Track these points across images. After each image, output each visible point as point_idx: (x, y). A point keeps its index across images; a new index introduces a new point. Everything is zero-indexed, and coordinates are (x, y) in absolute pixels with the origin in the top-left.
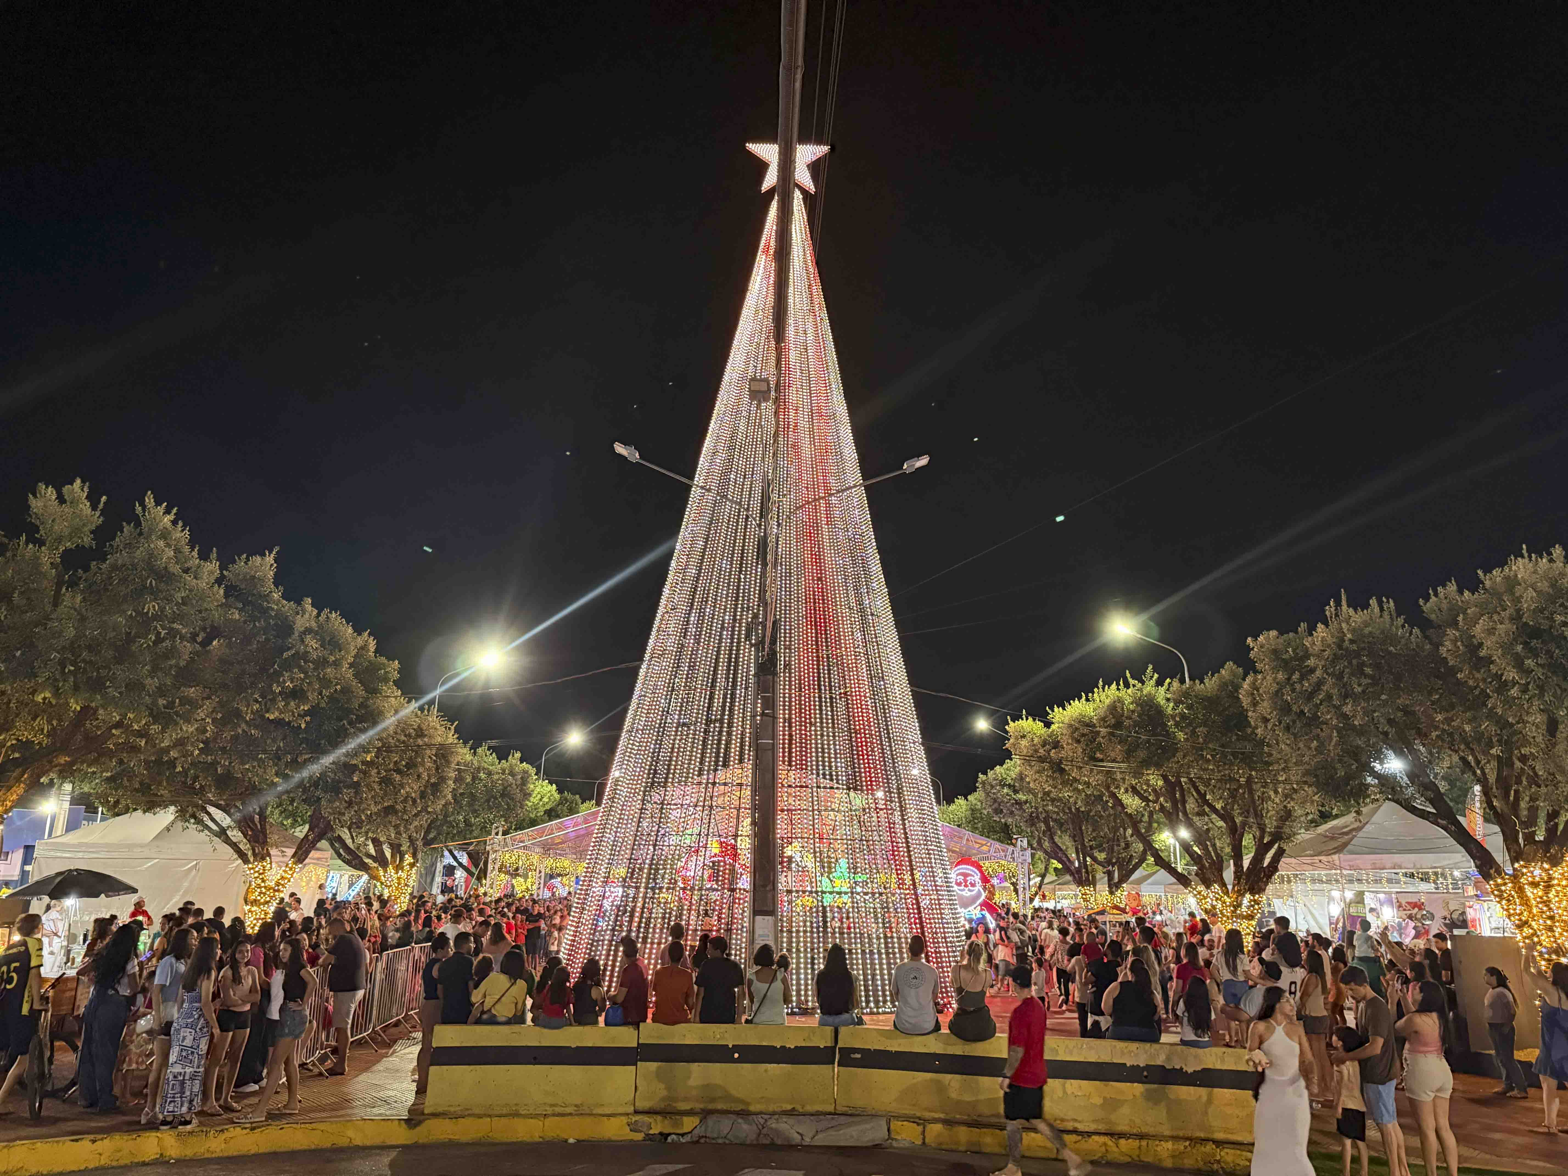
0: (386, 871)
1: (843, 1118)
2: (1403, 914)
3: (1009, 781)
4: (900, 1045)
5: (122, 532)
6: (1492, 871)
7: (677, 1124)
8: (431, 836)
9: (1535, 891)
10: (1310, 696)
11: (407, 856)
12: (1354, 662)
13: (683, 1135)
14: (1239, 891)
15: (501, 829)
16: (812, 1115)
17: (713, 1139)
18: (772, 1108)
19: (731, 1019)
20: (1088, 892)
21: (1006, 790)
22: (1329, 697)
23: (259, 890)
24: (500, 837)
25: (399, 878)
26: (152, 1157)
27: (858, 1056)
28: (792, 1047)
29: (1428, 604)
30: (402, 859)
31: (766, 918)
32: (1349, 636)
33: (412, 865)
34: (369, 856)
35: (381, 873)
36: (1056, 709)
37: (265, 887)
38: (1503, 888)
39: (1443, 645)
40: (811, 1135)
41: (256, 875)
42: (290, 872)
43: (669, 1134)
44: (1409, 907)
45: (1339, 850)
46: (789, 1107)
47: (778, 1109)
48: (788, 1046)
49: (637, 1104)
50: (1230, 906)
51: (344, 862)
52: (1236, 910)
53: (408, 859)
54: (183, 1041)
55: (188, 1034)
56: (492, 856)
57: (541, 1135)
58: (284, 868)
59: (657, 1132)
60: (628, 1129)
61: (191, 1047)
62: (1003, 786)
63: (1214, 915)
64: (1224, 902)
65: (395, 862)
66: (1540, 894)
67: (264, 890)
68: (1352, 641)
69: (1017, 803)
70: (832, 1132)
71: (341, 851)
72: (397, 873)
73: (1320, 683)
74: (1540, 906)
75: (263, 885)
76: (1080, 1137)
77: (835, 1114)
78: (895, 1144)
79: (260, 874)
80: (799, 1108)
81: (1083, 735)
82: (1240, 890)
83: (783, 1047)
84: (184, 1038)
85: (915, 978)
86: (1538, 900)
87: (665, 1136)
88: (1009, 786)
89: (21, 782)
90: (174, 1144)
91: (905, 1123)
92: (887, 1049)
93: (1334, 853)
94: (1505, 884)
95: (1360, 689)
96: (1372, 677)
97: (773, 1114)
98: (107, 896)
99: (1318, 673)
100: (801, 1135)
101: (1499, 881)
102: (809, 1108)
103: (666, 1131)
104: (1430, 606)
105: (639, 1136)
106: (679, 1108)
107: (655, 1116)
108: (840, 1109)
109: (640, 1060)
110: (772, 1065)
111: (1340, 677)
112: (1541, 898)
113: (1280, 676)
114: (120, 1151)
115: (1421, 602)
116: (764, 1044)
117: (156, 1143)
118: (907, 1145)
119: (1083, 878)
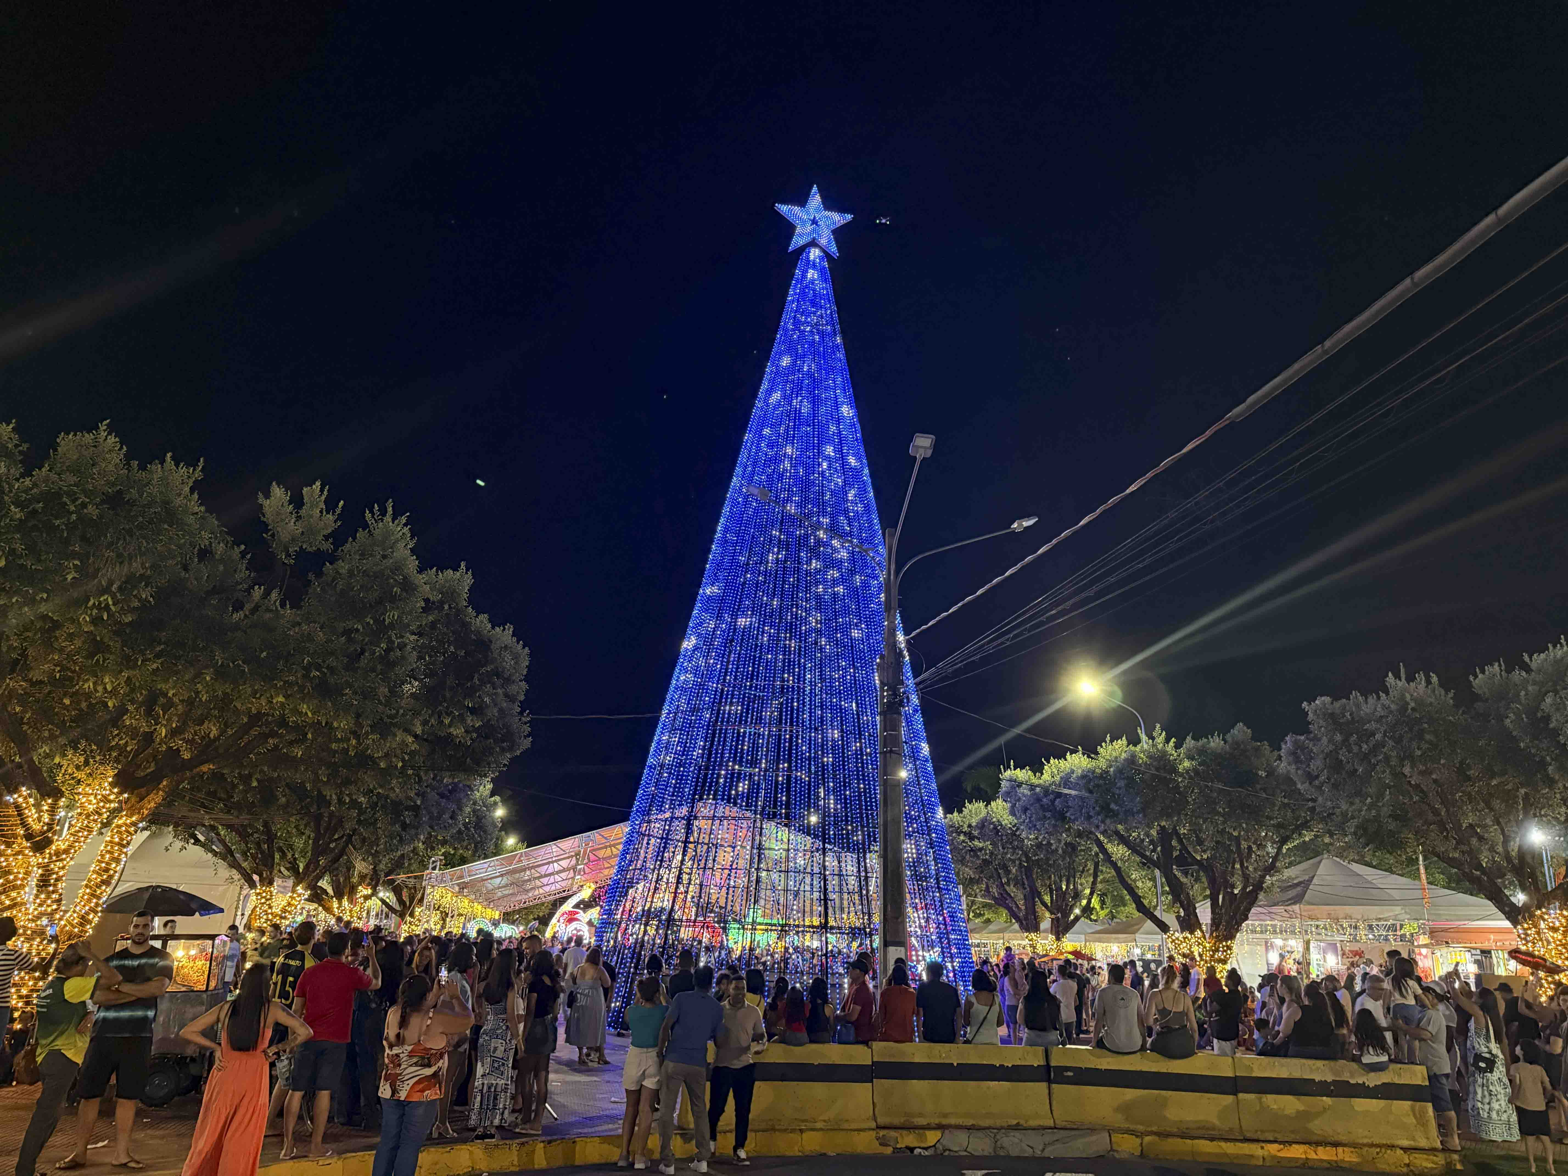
0: (340, 903)
1: (1062, 1131)
2: (1346, 961)
3: (966, 829)
4: (1108, 1063)
5: (354, 538)
6: (1520, 917)
7: (923, 1138)
9: (1555, 935)
10: (1365, 757)
12: (1416, 728)
13: (926, 1149)
14: (1217, 937)
16: (1034, 1129)
17: (956, 1152)
18: (999, 1123)
19: (950, 1038)
20: (1035, 938)
21: (962, 837)
22: (1387, 758)
23: (265, 917)
24: (437, 871)
26: (465, 1170)
27: (1070, 1074)
28: (1010, 1066)
29: (1477, 681)
31: (899, 948)
32: (1413, 704)
35: (335, 905)
36: (1052, 761)
37: (272, 914)
38: (1529, 932)
39: (1507, 717)
40: (1041, 1148)
41: (263, 900)
42: (298, 899)
43: (915, 1148)
44: (1351, 955)
45: (1298, 899)
46: (1015, 1122)
47: (1005, 1125)
48: (1006, 1065)
49: (879, 1120)
50: (1209, 951)
52: (1214, 954)
54: (494, 1052)
55: (499, 1045)
57: (801, 1149)
58: (290, 894)
59: (903, 1146)
60: (877, 1143)
61: (502, 1059)
62: (959, 834)
63: (1193, 959)
64: (1205, 947)
66: (1560, 937)
67: (270, 917)
68: (1413, 709)
69: (972, 850)
70: (1058, 1145)
73: (1381, 744)
74: (1560, 948)
75: (270, 911)
76: (1282, 1146)
77: (1055, 1128)
78: (1117, 1156)
79: (267, 900)
80: (1022, 1122)
81: (1098, 786)
82: (1219, 936)
83: (1002, 1066)
84: (496, 1049)
85: (1123, 999)
86: (1558, 943)
87: (912, 1150)
88: (965, 834)
89: (160, 789)
90: (481, 1156)
91: (1125, 1135)
92: (1097, 1067)
93: (1294, 903)
94: (1530, 929)
95: (1419, 753)
96: (1430, 742)
97: (1002, 1128)
98: (201, 915)
99: (1378, 736)
100: (1032, 1148)
101: (1526, 926)
102: (1033, 1123)
103: (912, 1145)
104: (1479, 681)
105: (889, 1150)
106: (916, 1123)
107: (900, 1131)
108: (1060, 1124)
109: (877, 1078)
110: (994, 1083)
111: (1398, 741)
112: (1560, 941)
113: (1338, 737)
114: (436, 1164)
115: (1471, 678)
116: (985, 1062)
117: (468, 1156)
118: (1126, 1156)
119: (1030, 924)
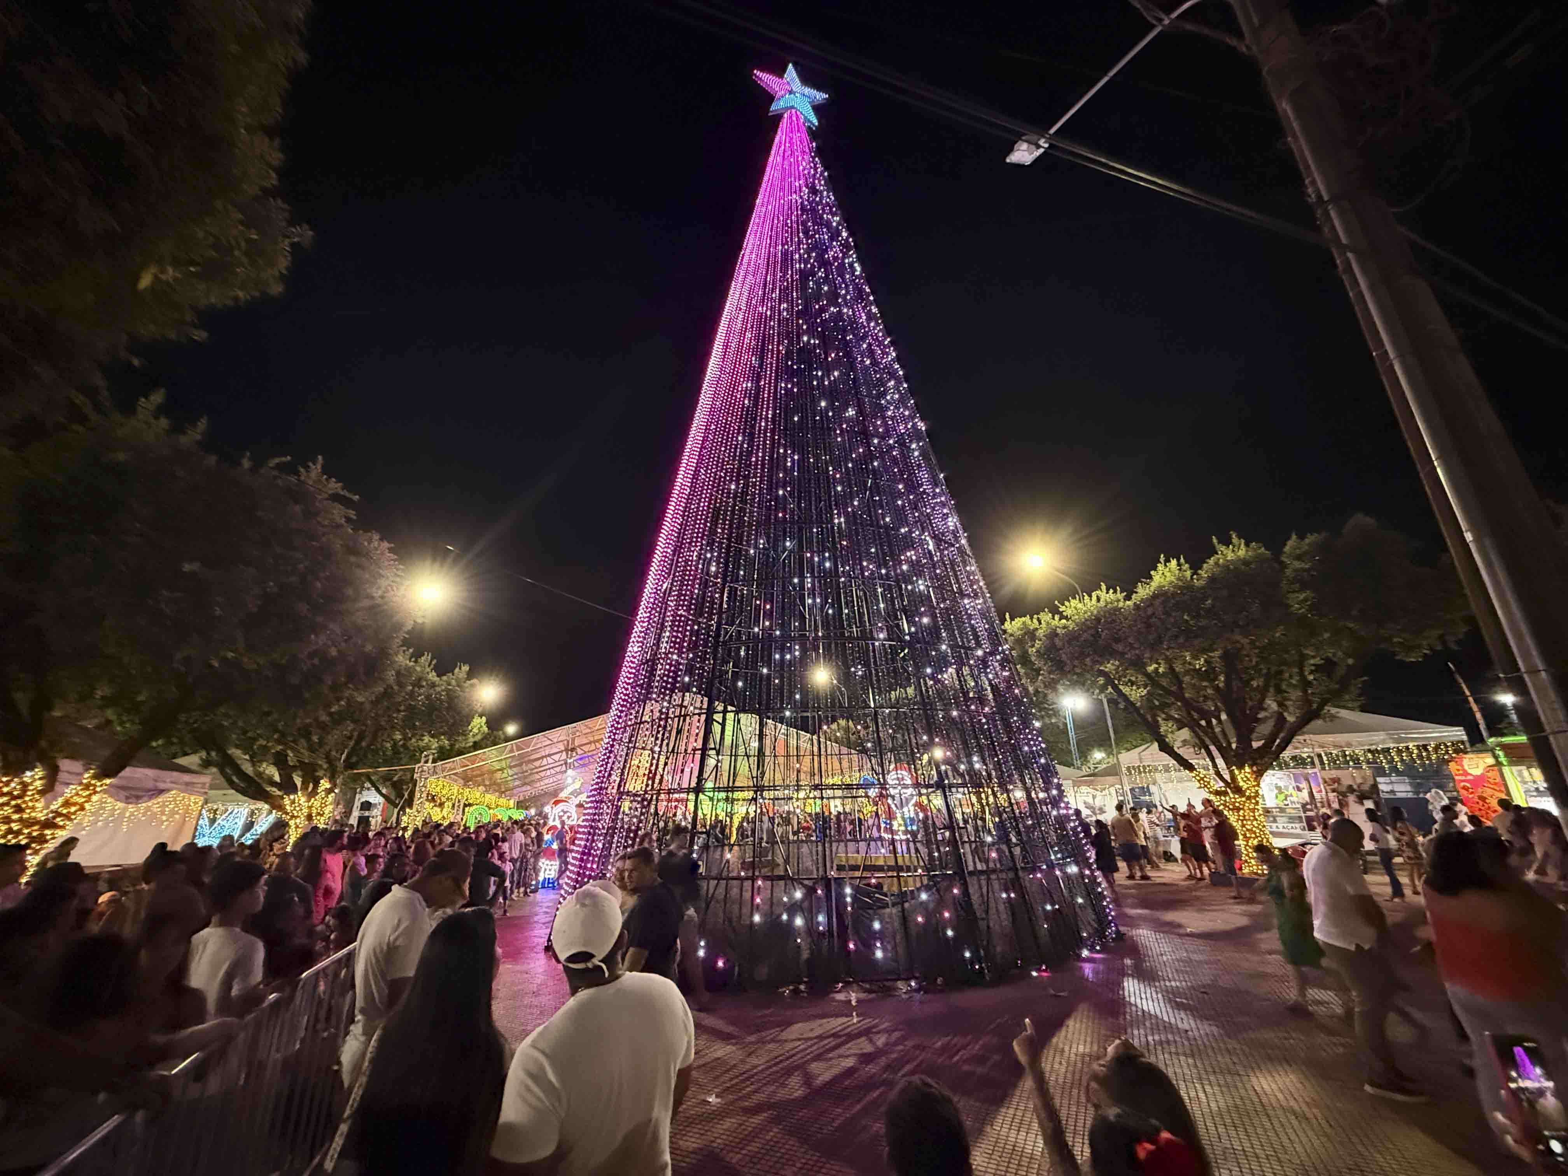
0: (293, 800)
8: (354, 759)
11: (322, 781)
15: (431, 757)
24: (429, 764)
25: (310, 807)
30: (316, 784)
33: (329, 791)
34: (273, 784)
35: (288, 802)
51: (237, 791)
53: (325, 784)
56: (420, 784)
65: (307, 789)
71: (235, 779)
72: (309, 801)
